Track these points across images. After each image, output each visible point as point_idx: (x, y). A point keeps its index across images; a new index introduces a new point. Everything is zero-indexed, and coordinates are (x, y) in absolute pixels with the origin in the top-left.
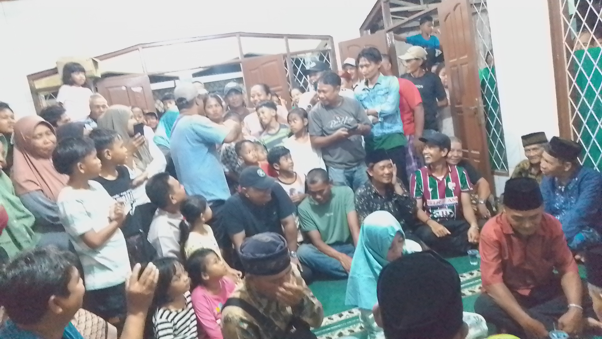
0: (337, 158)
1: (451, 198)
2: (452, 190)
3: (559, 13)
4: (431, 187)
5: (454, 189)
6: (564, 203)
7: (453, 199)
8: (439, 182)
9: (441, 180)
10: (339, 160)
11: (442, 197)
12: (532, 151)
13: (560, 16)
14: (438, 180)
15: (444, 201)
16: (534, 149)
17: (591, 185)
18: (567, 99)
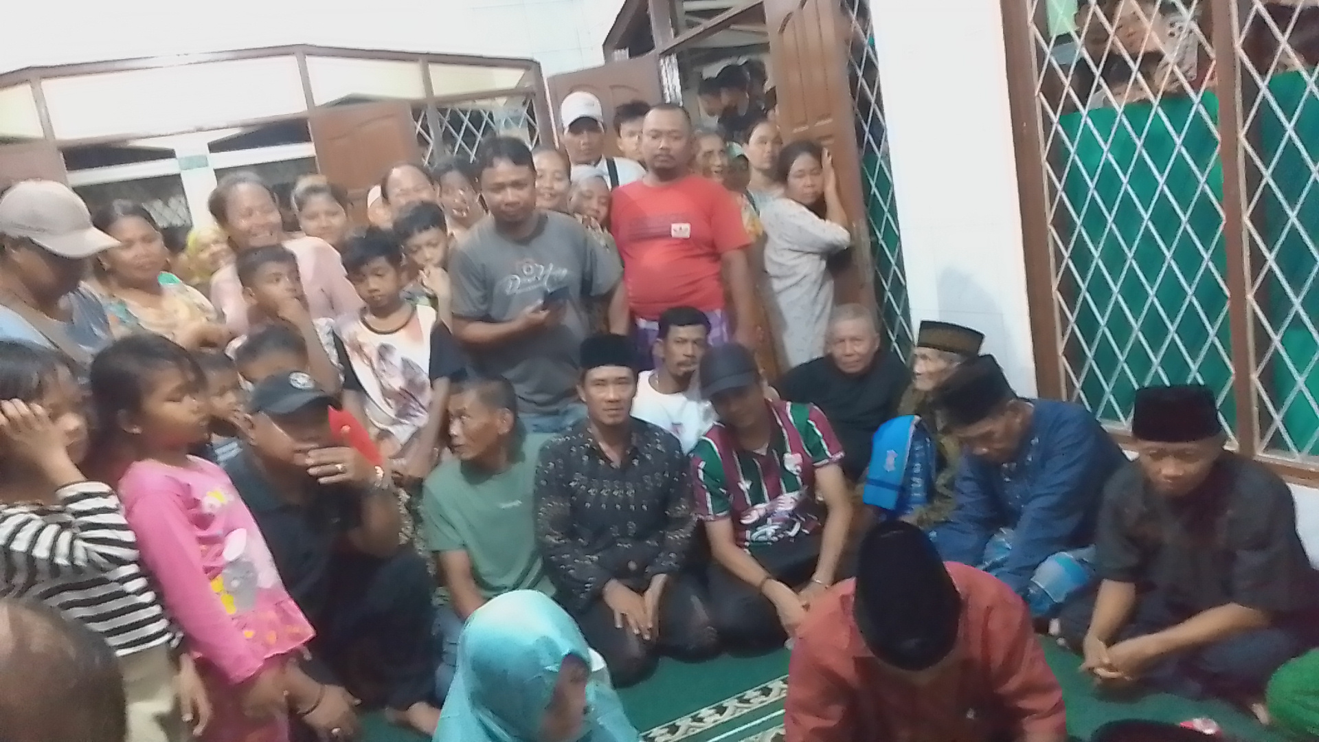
2: (795, 473)
3: (1026, 21)
8: (763, 462)
9: (765, 454)
11: (776, 495)
13: (1027, 28)
18: (1045, 231)
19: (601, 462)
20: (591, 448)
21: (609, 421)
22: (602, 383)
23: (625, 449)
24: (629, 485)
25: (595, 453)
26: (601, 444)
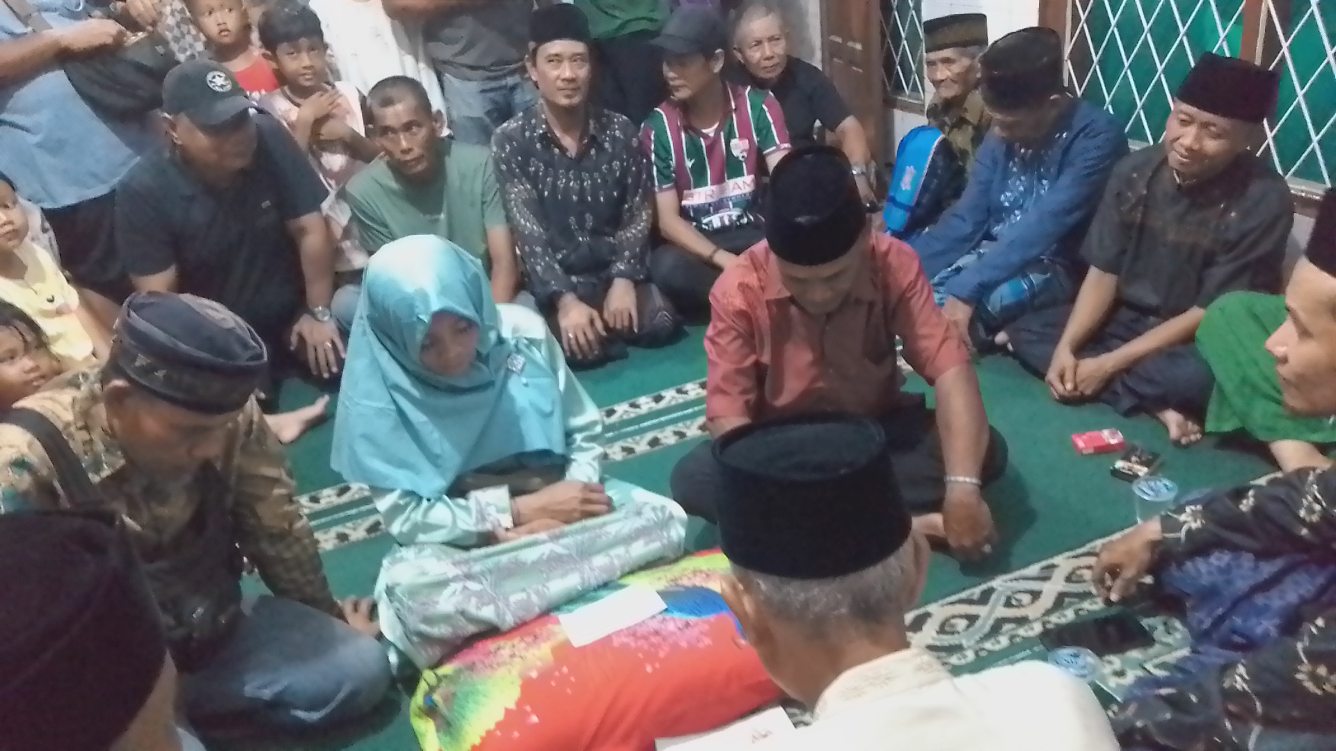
0: (463, 52)
1: (739, 180)
2: (741, 159)
4: (690, 157)
5: (745, 154)
6: (1023, 194)
7: (744, 182)
8: (709, 142)
9: (712, 135)
10: (468, 59)
11: (719, 180)
12: (940, 65)
14: (706, 137)
15: (722, 191)
16: (947, 61)
17: (1095, 153)
19: (557, 151)
20: (545, 134)
21: (564, 101)
22: (556, 59)
23: (581, 139)
24: (585, 175)
25: (549, 140)
26: (555, 131)
